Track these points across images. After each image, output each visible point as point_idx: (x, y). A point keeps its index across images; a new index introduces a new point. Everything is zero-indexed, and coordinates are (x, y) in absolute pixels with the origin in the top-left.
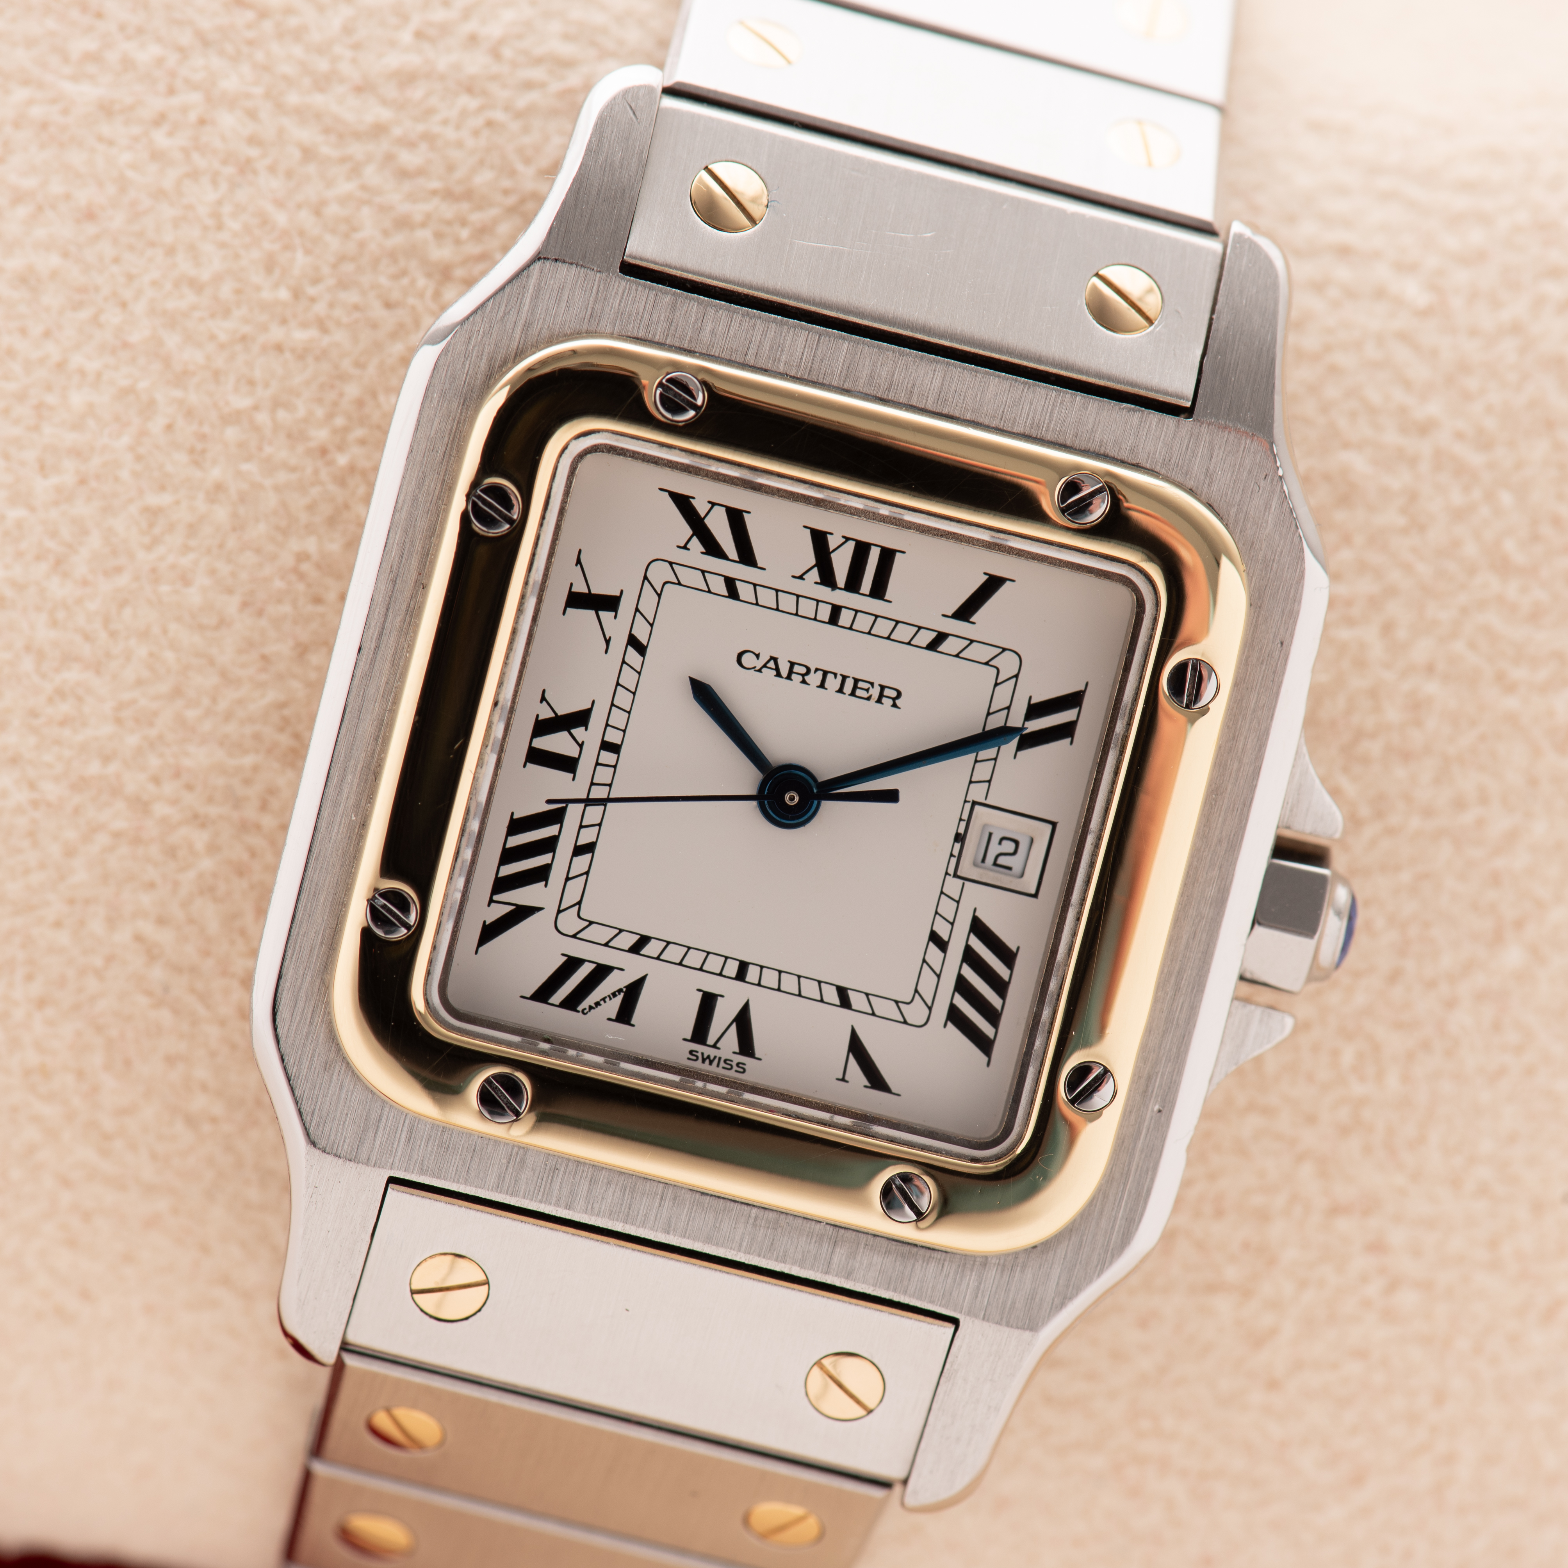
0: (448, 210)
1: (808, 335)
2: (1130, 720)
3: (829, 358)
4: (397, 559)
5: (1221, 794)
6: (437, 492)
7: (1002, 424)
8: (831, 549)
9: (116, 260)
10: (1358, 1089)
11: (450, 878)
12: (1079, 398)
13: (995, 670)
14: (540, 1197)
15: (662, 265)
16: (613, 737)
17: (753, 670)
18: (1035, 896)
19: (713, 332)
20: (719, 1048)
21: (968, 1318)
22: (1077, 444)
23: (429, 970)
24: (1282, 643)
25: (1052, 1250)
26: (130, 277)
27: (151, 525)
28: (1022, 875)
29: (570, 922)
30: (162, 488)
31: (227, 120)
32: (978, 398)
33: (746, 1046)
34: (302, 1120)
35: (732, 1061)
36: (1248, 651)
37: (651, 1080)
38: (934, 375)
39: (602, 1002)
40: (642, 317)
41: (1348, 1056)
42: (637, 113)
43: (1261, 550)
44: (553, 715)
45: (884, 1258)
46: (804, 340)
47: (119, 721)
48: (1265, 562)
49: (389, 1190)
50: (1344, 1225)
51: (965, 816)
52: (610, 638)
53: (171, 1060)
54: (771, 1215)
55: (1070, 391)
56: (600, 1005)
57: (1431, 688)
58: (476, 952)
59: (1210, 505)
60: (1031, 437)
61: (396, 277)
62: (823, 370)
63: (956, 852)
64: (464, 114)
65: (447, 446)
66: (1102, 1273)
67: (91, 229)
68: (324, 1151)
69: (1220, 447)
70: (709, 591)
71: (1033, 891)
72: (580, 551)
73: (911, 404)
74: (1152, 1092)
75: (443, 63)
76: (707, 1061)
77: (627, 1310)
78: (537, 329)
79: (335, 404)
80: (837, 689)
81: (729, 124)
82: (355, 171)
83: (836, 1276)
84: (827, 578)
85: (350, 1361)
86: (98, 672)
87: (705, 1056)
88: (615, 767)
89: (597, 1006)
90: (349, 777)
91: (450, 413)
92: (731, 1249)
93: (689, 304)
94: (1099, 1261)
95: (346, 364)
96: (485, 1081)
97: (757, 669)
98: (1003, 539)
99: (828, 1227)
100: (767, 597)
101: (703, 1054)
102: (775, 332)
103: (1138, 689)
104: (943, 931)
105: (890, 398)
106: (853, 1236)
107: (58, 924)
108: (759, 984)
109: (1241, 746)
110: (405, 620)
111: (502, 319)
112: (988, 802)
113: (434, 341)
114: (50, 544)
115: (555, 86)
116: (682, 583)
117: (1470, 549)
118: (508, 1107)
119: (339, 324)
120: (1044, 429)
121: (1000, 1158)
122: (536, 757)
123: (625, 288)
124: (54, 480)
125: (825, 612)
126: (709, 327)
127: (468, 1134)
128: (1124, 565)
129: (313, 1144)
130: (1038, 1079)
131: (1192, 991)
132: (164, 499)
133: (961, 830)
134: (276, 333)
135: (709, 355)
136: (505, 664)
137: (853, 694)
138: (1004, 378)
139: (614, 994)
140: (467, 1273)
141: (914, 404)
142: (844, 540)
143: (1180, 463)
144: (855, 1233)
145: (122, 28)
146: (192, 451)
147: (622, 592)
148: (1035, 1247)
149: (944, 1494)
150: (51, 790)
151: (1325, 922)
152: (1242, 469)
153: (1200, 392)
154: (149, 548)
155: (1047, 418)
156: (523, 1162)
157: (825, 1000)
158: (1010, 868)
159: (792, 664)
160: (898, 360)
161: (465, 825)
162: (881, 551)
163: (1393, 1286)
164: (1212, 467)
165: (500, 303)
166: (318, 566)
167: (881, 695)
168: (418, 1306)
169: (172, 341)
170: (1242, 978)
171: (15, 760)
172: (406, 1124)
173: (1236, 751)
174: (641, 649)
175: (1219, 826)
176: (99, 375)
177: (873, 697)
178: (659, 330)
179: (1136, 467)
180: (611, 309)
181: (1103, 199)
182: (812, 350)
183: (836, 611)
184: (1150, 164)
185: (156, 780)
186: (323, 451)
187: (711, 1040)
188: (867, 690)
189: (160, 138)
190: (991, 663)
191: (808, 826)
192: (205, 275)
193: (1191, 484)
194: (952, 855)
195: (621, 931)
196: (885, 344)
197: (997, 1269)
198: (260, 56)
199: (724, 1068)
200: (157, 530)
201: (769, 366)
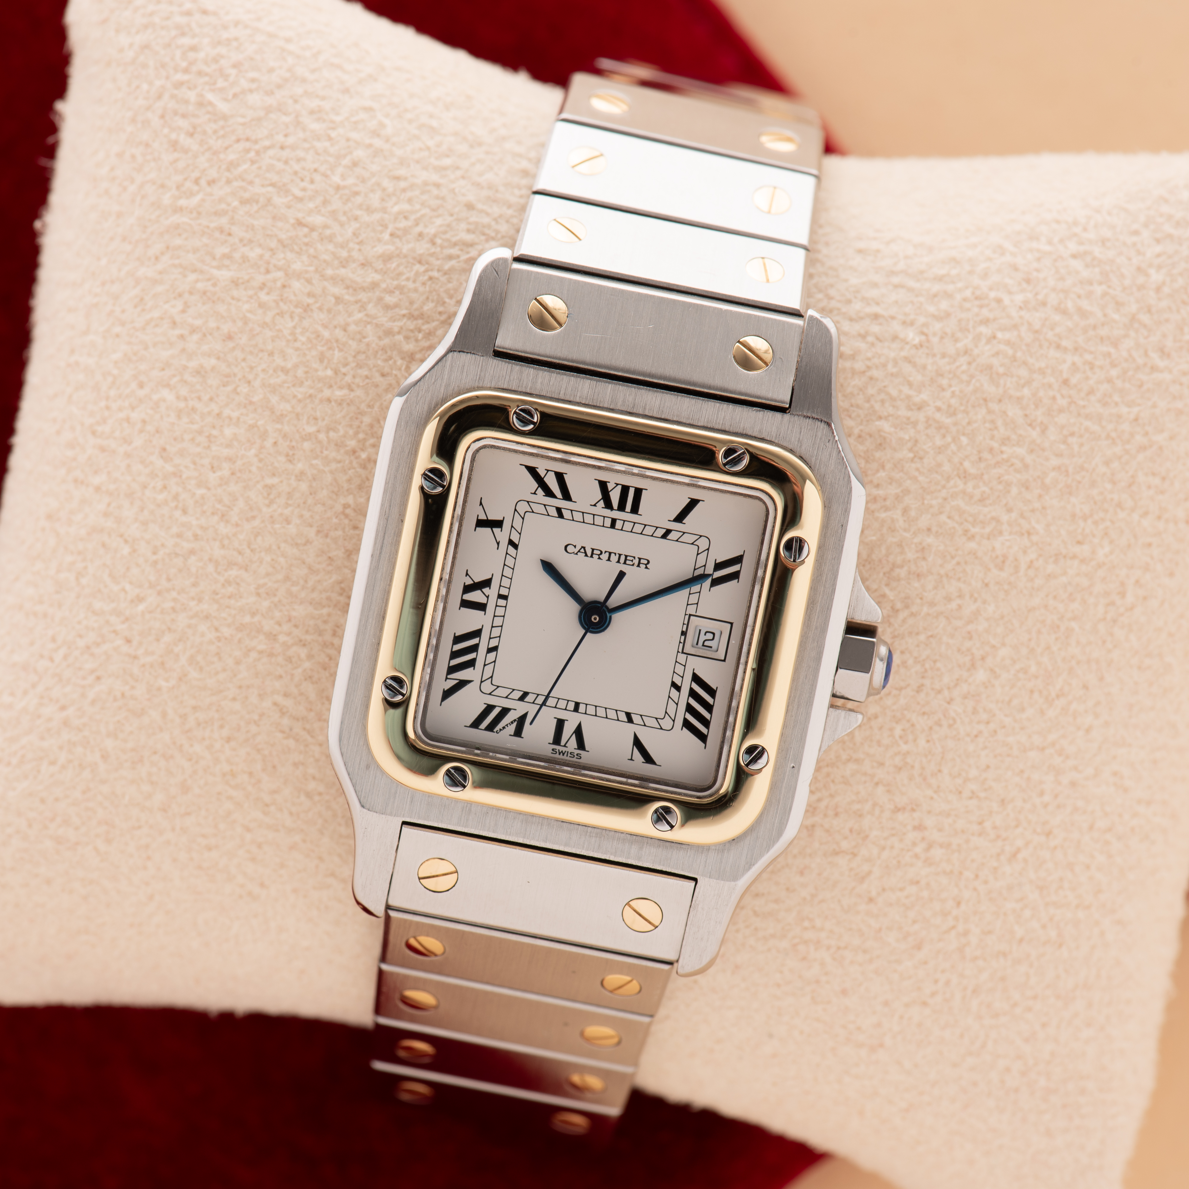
0: (411, 325)
1: (590, 382)
2: (765, 569)
3: (602, 393)
4: (388, 508)
5: (816, 604)
6: (406, 473)
7: (692, 422)
8: (609, 490)
9: (244, 360)
10: (904, 748)
11: (423, 669)
12: (731, 407)
13: (697, 547)
14: (480, 828)
15: (514, 351)
16: (504, 592)
17: (573, 554)
18: (724, 660)
19: (542, 383)
20: (567, 747)
21: (702, 877)
22: (731, 430)
23: (415, 716)
24: (842, 526)
25: (743, 841)
26: (252, 368)
27: (269, 494)
28: (717, 651)
29: (487, 687)
30: (274, 475)
31: (296, 285)
32: (679, 409)
33: (581, 745)
34: (357, 795)
35: (574, 753)
36: (825, 530)
37: (531, 766)
38: (656, 399)
39: (506, 727)
40: (505, 378)
41: (898, 731)
42: (499, 273)
43: (829, 478)
44: (473, 582)
45: (657, 849)
46: (589, 385)
47: (258, 594)
48: (831, 484)
49: (403, 828)
50: (900, 816)
51: (686, 622)
52: (499, 541)
53: (296, 765)
54: (598, 830)
55: (726, 403)
56: (505, 728)
57: (930, 540)
58: (441, 705)
59: (801, 457)
60: (707, 427)
61: (386, 360)
62: (599, 400)
63: (682, 641)
64: (417, 274)
65: (410, 449)
66: (769, 851)
67: (231, 344)
68: (369, 810)
69: (805, 427)
70: (548, 515)
71: (723, 659)
72: (481, 498)
73: (645, 414)
74: (789, 758)
75: (405, 249)
76: (561, 754)
77: (528, 882)
78: (452, 387)
79: (359, 427)
80: (617, 561)
81: (547, 275)
82: (363, 308)
83: (633, 859)
84: (608, 505)
85: (392, 913)
86: (246, 570)
87: (560, 751)
88: (506, 607)
89: (503, 729)
90: (370, 620)
91: (411, 432)
92: (579, 848)
93: (529, 370)
94: (767, 845)
95: (363, 407)
96: (447, 771)
97: (575, 553)
98: (696, 481)
99: (627, 835)
100: (578, 516)
101: (559, 750)
102: (574, 381)
103: (769, 553)
104: (678, 681)
105: (634, 412)
106: (641, 839)
107: (234, 699)
108: (586, 713)
109: (824, 579)
110: (394, 539)
111: (434, 383)
112: (697, 614)
113: (401, 395)
114: (218, 506)
115: (464, 257)
116: (534, 511)
117: (947, 467)
118: (460, 783)
119: (358, 386)
120: (714, 423)
121: (712, 796)
122: (465, 604)
123: (496, 364)
124: (219, 474)
125: (608, 522)
126: (540, 380)
127: (441, 797)
128: (757, 491)
129: (363, 806)
130: (729, 755)
131: (807, 705)
132: (275, 480)
133: (684, 630)
134: (327, 393)
135: (541, 395)
136: (445, 559)
137: (625, 563)
138: (692, 398)
139: (512, 723)
140: (447, 867)
141: (647, 414)
142: (616, 485)
143: (785, 436)
144: (641, 837)
145: (241, 240)
146: (287, 455)
147: (504, 518)
148: (734, 840)
149: (697, 967)
150: (226, 631)
151: (874, 665)
152: (817, 438)
153: (793, 399)
154: (268, 506)
155: (715, 417)
156: (470, 810)
157: (620, 719)
158: (711, 647)
159: (593, 550)
160: (637, 392)
161: (429, 642)
162: (635, 490)
163: (930, 847)
164: (801, 438)
165: (432, 375)
166: (355, 510)
167: (639, 563)
168: (422, 885)
169: (274, 399)
170: (834, 696)
171: (207, 617)
172: (409, 794)
173: (822, 582)
174: (515, 546)
175: (816, 620)
176: (238, 419)
177: (635, 564)
178: (514, 384)
179: (762, 440)
180: (489, 375)
181: (742, 301)
182: (593, 390)
183: (614, 521)
184: (768, 281)
185: (279, 624)
186: (354, 452)
187: (563, 743)
188: (632, 561)
189: (263, 296)
190: (694, 543)
191: (606, 631)
192: (289, 365)
193: (790, 447)
194: (680, 642)
195: (514, 690)
196: (630, 384)
197: (715, 852)
198: (311, 251)
199: (570, 757)
200: (272, 497)
201: (571, 399)
